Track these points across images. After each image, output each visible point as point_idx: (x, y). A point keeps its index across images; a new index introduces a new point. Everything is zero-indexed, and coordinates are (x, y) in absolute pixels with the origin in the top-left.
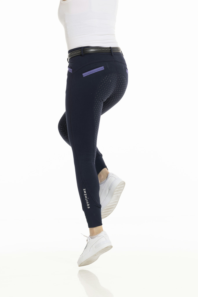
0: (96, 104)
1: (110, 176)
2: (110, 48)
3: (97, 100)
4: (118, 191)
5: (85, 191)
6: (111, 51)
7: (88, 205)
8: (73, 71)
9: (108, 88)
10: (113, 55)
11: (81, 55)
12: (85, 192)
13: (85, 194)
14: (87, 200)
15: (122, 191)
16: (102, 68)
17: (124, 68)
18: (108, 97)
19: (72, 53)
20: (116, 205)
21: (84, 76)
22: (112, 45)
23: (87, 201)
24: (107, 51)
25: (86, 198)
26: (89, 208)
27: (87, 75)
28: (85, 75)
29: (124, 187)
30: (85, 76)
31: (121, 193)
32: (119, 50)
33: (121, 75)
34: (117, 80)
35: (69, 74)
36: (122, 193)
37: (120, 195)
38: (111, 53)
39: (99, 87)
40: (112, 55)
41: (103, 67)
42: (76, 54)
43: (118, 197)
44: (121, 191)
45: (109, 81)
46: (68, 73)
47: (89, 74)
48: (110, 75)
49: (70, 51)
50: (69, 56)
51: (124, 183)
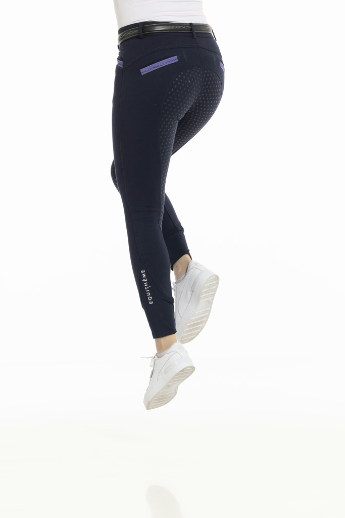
0: (164, 123)
1: (191, 267)
2: (191, 24)
3: (165, 116)
4: (207, 292)
5: (143, 273)
6: (191, 29)
7: (150, 298)
8: (124, 65)
9: (186, 93)
10: (195, 36)
11: (138, 37)
12: (144, 276)
13: (144, 278)
14: (147, 289)
15: (216, 291)
16: (174, 59)
17: (215, 59)
18: (187, 110)
19: (124, 34)
20: (207, 317)
21: (142, 74)
22: (195, 21)
23: (148, 292)
24: (184, 29)
25: (147, 287)
26: (151, 303)
27: (148, 72)
28: (144, 71)
29: (217, 284)
30: (145, 73)
31: (213, 295)
32: (208, 30)
33: (209, 71)
34: (202, 80)
35: (119, 70)
36: (216, 294)
37: (213, 300)
38: (192, 33)
39: (170, 93)
40: (193, 37)
41: (176, 57)
42: (129, 35)
43: (210, 303)
44: (214, 292)
45: (186, 81)
46: (116, 68)
47: (151, 70)
48: (188, 71)
49: (122, 30)
50: (120, 39)
51: (217, 278)
